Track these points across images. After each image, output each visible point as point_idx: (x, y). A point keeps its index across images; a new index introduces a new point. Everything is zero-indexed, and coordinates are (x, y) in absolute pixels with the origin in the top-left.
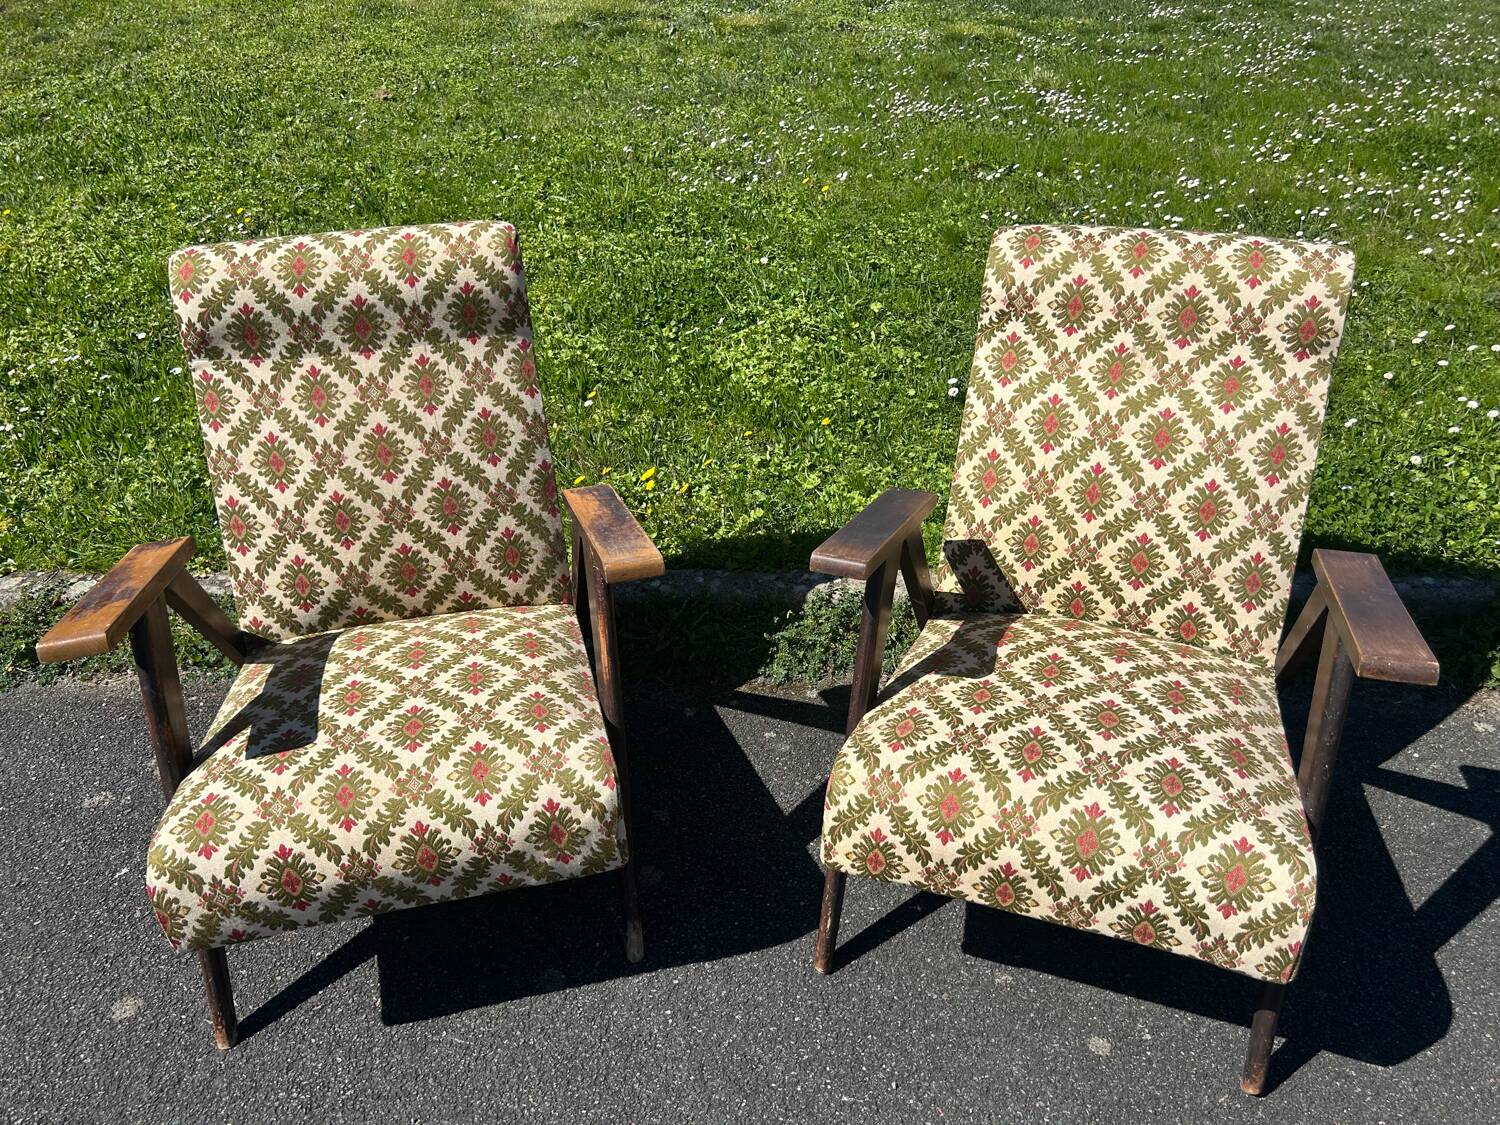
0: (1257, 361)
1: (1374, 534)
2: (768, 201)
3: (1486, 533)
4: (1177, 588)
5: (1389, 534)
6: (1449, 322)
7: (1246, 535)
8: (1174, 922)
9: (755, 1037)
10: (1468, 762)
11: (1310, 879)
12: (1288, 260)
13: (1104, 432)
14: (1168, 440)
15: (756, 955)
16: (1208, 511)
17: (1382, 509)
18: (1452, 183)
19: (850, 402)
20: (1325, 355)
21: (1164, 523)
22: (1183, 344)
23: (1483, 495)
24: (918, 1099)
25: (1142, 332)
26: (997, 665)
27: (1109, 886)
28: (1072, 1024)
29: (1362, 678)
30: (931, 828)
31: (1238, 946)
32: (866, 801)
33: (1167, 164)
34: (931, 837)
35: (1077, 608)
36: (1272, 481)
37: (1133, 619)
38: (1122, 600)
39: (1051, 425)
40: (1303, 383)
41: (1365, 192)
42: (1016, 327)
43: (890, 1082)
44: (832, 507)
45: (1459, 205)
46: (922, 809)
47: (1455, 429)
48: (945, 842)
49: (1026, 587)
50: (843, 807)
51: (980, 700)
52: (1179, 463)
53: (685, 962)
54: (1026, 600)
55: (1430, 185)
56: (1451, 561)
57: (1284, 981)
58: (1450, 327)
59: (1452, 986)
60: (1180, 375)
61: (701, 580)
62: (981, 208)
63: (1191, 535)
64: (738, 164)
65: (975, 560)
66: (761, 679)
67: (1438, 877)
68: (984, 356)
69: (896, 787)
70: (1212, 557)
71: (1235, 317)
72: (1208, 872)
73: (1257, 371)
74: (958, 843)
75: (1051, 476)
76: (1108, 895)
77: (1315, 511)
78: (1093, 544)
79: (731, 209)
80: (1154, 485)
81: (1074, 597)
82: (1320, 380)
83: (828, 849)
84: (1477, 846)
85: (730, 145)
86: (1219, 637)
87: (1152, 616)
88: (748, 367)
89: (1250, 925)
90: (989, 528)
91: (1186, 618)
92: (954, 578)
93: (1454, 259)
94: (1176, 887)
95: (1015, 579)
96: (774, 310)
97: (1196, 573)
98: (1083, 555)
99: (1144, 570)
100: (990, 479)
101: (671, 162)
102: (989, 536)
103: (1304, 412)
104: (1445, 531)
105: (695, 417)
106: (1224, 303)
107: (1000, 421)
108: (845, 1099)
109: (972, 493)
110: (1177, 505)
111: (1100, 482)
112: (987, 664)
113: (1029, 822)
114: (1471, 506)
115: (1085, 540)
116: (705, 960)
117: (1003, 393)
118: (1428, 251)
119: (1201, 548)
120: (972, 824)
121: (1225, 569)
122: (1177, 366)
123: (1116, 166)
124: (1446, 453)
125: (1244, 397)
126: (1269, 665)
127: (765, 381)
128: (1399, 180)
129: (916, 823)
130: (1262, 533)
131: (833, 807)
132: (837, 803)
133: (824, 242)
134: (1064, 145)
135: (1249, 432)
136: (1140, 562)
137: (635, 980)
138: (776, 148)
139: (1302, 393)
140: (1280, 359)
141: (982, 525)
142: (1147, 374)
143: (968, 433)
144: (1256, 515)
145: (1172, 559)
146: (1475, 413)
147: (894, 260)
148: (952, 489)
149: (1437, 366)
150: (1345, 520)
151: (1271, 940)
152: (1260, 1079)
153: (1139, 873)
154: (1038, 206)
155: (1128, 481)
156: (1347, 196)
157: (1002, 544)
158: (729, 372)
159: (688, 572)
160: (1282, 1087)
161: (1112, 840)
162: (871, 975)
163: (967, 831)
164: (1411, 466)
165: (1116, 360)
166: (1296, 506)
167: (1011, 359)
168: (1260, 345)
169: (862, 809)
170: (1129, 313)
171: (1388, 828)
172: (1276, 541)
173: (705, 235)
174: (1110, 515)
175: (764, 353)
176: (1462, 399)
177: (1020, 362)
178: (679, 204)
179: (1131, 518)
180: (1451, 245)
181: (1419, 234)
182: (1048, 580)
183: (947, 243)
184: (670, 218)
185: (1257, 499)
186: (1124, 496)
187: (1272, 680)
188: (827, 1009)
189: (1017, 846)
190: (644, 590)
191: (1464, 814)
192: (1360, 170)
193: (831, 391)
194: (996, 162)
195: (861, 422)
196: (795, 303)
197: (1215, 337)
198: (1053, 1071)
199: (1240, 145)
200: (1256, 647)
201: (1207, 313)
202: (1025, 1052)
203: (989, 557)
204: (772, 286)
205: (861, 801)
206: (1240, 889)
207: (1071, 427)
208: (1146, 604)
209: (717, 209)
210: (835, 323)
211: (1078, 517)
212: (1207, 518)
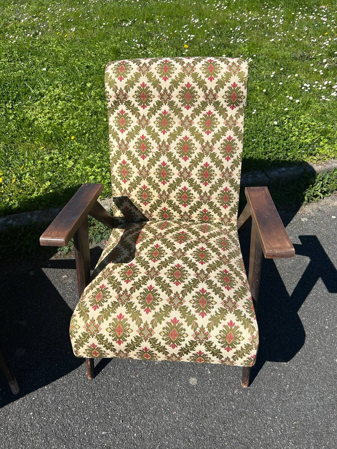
0: (217, 112)
1: (265, 155)
2: (45, 43)
3: (299, 148)
4: (199, 204)
5: (270, 154)
6: (281, 67)
7: (221, 181)
8: (210, 356)
9: (67, 415)
10: (301, 234)
11: (256, 333)
12: (223, 68)
13: (164, 149)
14: (188, 149)
15: (65, 378)
16: (206, 175)
17: (267, 145)
18: (277, 13)
19: (82, 127)
20: (241, 106)
21: (191, 181)
22: (188, 108)
23: (297, 133)
24: (131, 425)
25: (172, 105)
26: (136, 254)
27: (184, 349)
28: (183, 375)
29: (267, 259)
30: (113, 340)
31: (234, 359)
32: (86, 334)
33: (187, 14)
34: (114, 343)
35: (166, 216)
36: (228, 159)
37: (186, 217)
38: (181, 211)
39: (143, 147)
40: (234, 118)
41: (252, 19)
42: (122, 107)
43: (119, 420)
44: (79, 174)
45: (281, 21)
46: (109, 333)
47: (286, 109)
48: (120, 344)
49: (146, 211)
50: (78, 337)
51: (128, 275)
52: (193, 158)
53: (36, 389)
54: (147, 216)
55: (271, 15)
56: (290, 160)
57: (251, 366)
58: (282, 69)
59: (304, 324)
60: (189, 121)
61: (29, 216)
62: (125, 38)
63: (201, 185)
64: (33, 28)
65: (126, 204)
66: (59, 253)
67: (296, 281)
68: (112, 120)
69: (97, 327)
70: (210, 192)
71: (206, 94)
72: (220, 337)
73: (217, 116)
74: (125, 344)
75: (147, 169)
76: (184, 351)
77: (245, 149)
78: (167, 193)
79: (31, 48)
80: (185, 167)
81: (164, 212)
82: (241, 116)
83: (76, 352)
84: (306, 266)
85: (29, 20)
86: (217, 219)
87: (192, 215)
88: (41, 118)
89: (237, 352)
90: (128, 191)
91: (204, 214)
92: (120, 211)
93: (281, 42)
94: (209, 345)
95: (142, 209)
96: (50, 91)
97: (205, 198)
98: (164, 197)
99: (187, 200)
100: (125, 172)
101: (6, 30)
102: (129, 194)
103: (236, 130)
104: (287, 150)
105: (23, 142)
106: (201, 89)
107: (123, 148)
108: (103, 433)
109: (119, 178)
110: (195, 174)
111: (165, 169)
112: (132, 255)
113: (151, 331)
114: (294, 138)
115: (164, 192)
116: (44, 386)
117: (123, 136)
118: (273, 40)
119: (206, 189)
120: (129, 336)
121: (215, 195)
122: (187, 117)
123: (170, 16)
124: (284, 118)
125: (214, 127)
126: (235, 225)
127: (48, 123)
128: (261, 14)
129: (107, 339)
130: (227, 180)
131: (73, 338)
132: (75, 336)
133: (68, 58)
134: (152, 9)
135: (217, 141)
136: (185, 197)
137: (16, 402)
138: (48, 19)
139: (235, 123)
140: (225, 110)
141: (125, 190)
142: (176, 123)
143: (113, 154)
144: (223, 173)
145: (196, 194)
146: (292, 101)
147: (95, 63)
148: (112, 177)
149: (279, 85)
150: (256, 151)
151: (245, 356)
152: (247, 383)
153: (195, 342)
154: (145, 35)
155: (176, 167)
156: (246, 21)
157: (134, 196)
158: (34, 121)
159: (23, 214)
160: (255, 380)
161: (183, 332)
162: (109, 374)
163: (128, 338)
164: (274, 125)
165: (164, 117)
166: (237, 167)
167: (123, 121)
168: (217, 105)
169: (85, 337)
170: (165, 97)
171: (279, 266)
172: (232, 182)
173: (22, 60)
174: (171, 181)
175: (47, 111)
176: (287, 97)
177: (127, 122)
178: (9, 48)
179: (179, 181)
180: (279, 37)
181: (269, 34)
182: (154, 208)
183: (114, 54)
184: (6, 55)
185: (223, 167)
186: (175, 173)
187: (236, 231)
188: (94, 394)
189: (147, 341)
190: (6, 226)
191: (301, 255)
192: (249, 11)
193: (74, 124)
194: (129, 19)
195: (87, 135)
196: (58, 87)
197: (200, 104)
198: (178, 397)
199: (211, 4)
200: (229, 220)
201: (195, 94)
202: (168, 392)
203: (131, 202)
204: (48, 81)
205: (84, 334)
206: (232, 341)
207: (151, 148)
208: (189, 211)
209: (26, 48)
210: (73, 94)
211: (160, 183)
212: (206, 177)
